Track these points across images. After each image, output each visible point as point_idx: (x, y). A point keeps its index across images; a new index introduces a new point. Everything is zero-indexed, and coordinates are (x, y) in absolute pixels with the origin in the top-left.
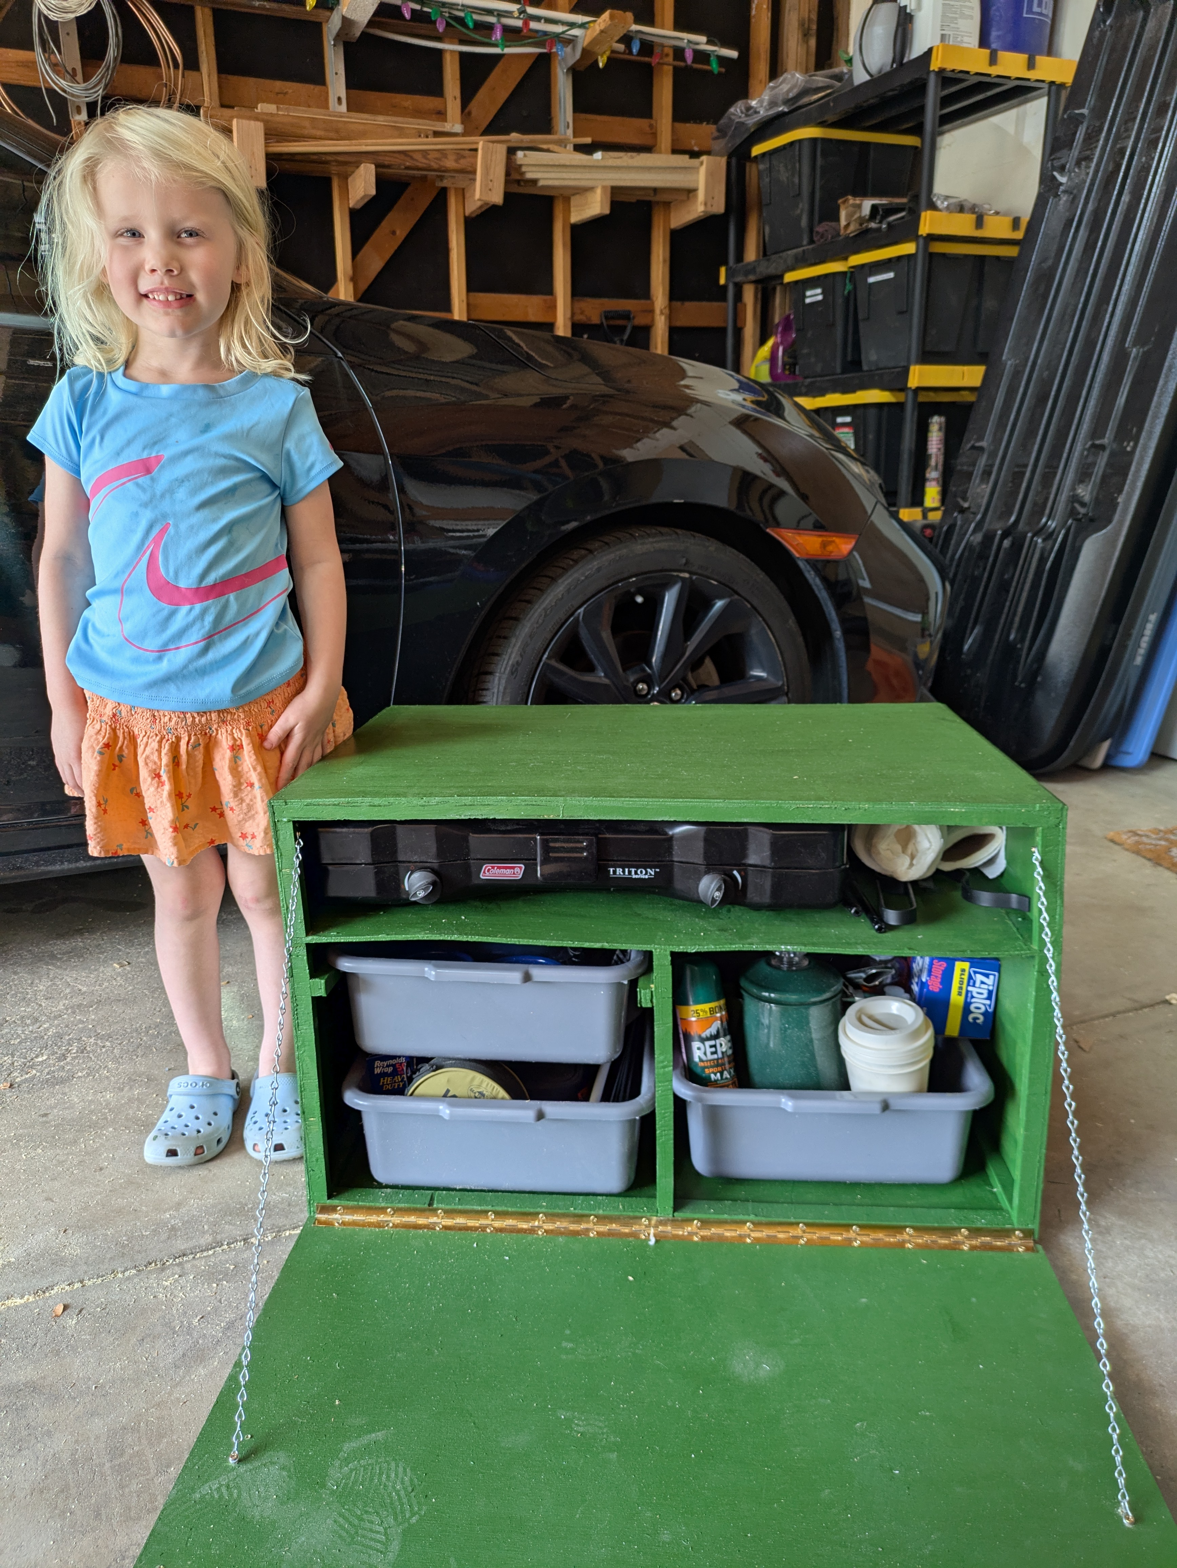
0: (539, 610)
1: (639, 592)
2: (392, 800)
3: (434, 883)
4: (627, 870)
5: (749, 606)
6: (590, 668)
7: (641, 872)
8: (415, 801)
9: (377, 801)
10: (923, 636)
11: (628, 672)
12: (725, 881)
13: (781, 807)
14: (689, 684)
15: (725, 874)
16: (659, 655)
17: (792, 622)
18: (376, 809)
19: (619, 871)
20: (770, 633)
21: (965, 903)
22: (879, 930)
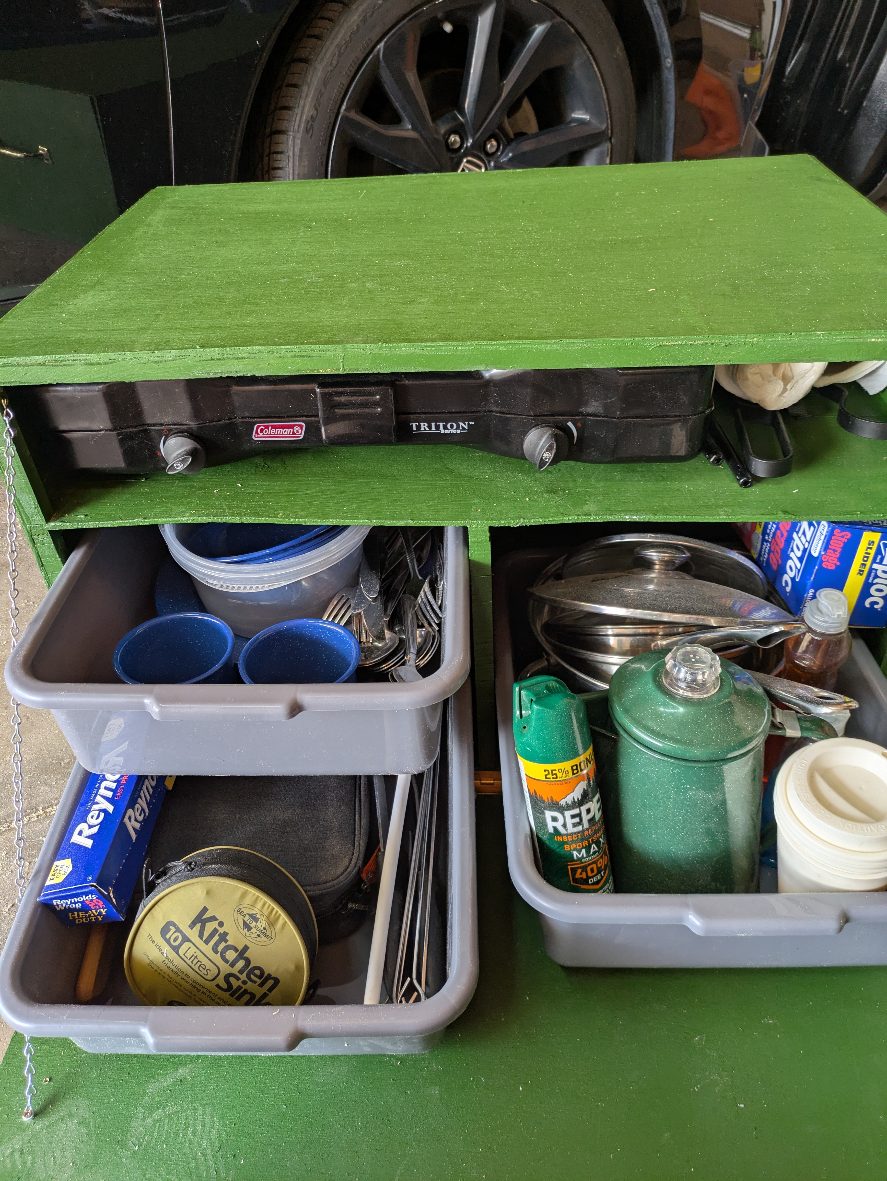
0: (332, 48)
1: (448, 18)
2: (113, 355)
3: (193, 453)
4: (433, 424)
5: (573, 31)
6: (396, 120)
7: (452, 426)
8: (145, 356)
9: (93, 357)
10: (752, 57)
11: (439, 122)
12: (556, 437)
13: (637, 347)
14: (506, 134)
15: (557, 427)
16: (472, 99)
17: (619, 51)
18: (95, 368)
19: (424, 426)
20: (595, 66)
21: (842, 433)
22: (745, 484)
